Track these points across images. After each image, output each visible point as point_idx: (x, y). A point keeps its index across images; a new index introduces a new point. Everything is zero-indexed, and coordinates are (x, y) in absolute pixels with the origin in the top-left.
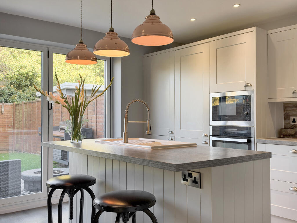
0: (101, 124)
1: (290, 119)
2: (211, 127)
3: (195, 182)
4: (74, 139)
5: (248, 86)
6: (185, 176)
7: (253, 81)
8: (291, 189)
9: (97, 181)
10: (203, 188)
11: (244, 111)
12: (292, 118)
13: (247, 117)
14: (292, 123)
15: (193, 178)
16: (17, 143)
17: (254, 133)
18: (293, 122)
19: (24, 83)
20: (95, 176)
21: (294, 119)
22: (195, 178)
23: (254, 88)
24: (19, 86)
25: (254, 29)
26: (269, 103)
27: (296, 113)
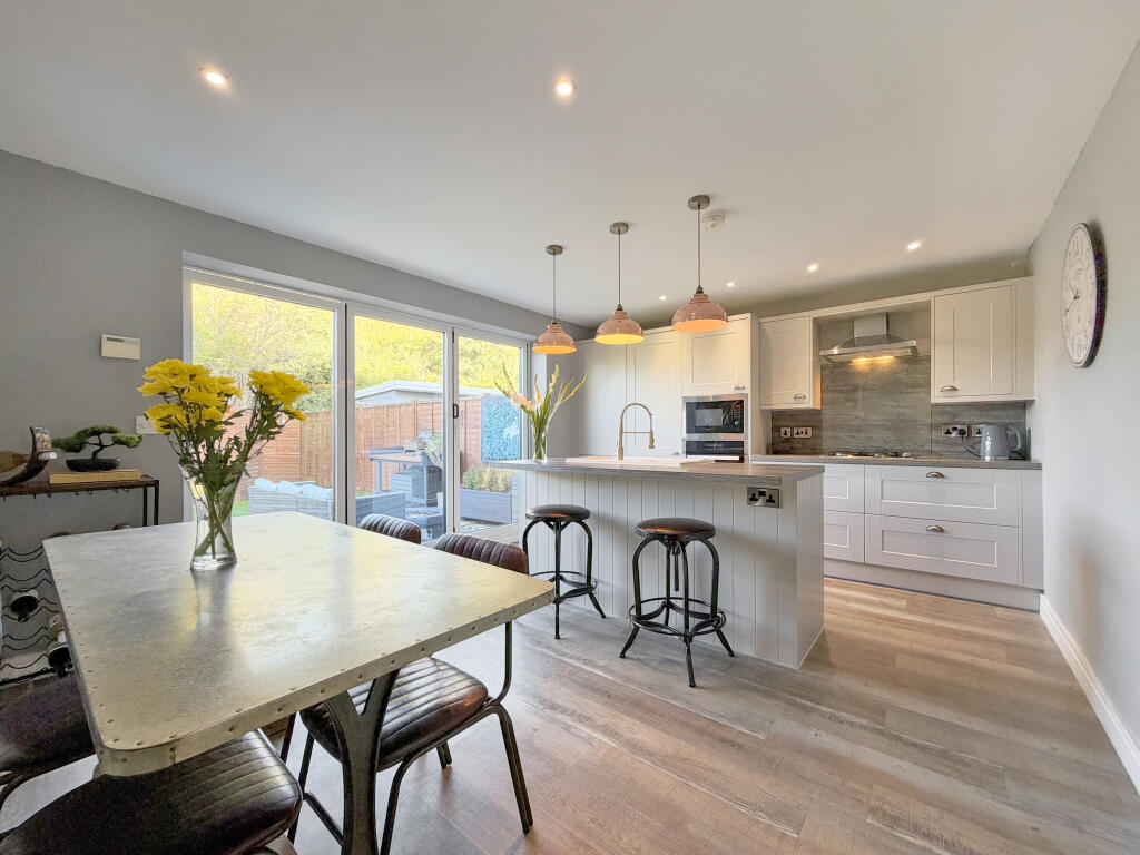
1: (779, 431)
3: (770, 500)
5: (741, 388)
6: (754, 495)
10: (779, 510)
11: (733, 420)
12: (785, 429)
13: (739, 429)
14: (783, 436)
15: (767, 497)
17: (748, 448)
18: (784, 434)
21: (786, 431)
22: (770, 496)
23: (748, 391)
25: (749, 314)
26: (761, 411)
27: (788, 423)
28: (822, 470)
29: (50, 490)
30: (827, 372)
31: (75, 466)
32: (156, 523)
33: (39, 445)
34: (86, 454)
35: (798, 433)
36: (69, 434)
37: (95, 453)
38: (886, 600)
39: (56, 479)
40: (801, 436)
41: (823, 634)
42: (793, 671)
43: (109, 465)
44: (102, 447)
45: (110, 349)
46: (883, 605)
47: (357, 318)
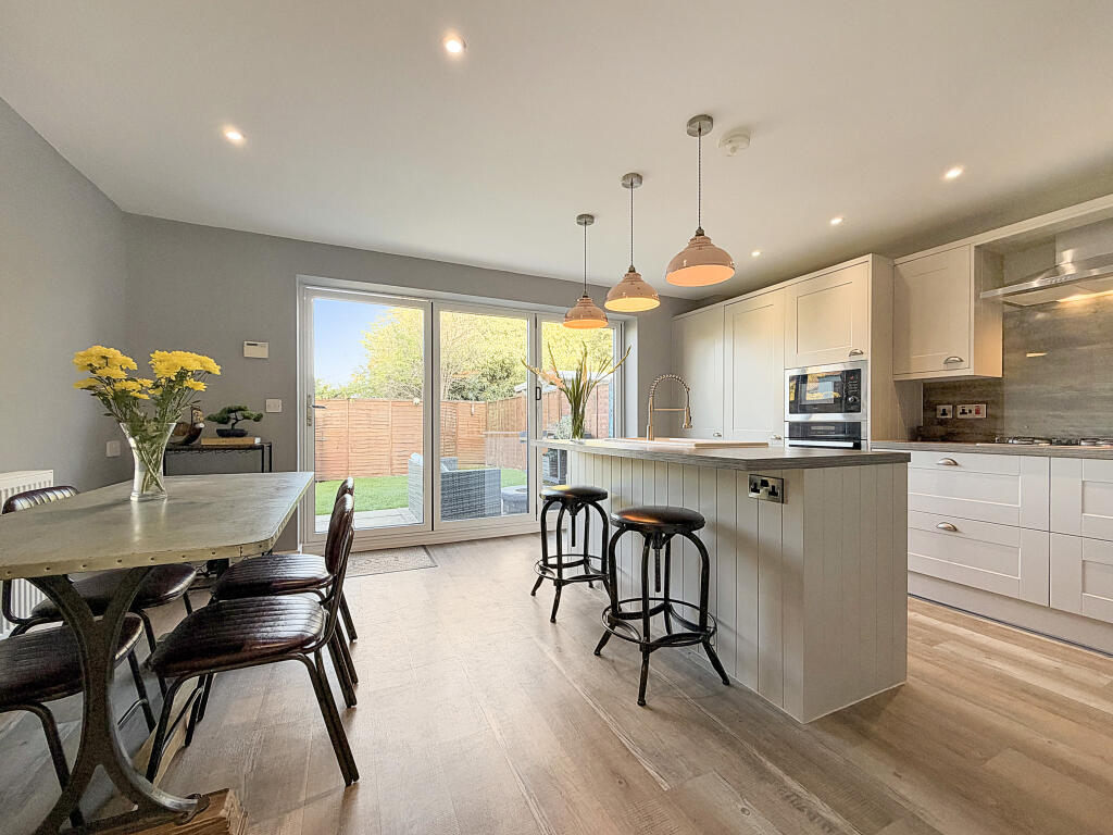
0: (604, 427)
1: (935, 410)
2: (787, 425)
3: (773, 493)
4: (574, 436)
5: (856, 354)
6: (756, 484)
7: (866, 346)
8: (941, 526)
9: (609, 495)
10: (787, 503)
11: (848, 396)
12: (942, 407)
13: (855, 407)
14: (939, 416)
15: (770, 488)
16: (491, 455)
17: (866, 431)
18: (942, 415)
19: (499, 374)
20: (606, 489)
21: (944, 410)
22: (773, 487)
23: (867, 356)
24: (493, 378)
25: (869, 257)
26: (895, 381)
27: (951, 400)
28: (907, 458)
29: (202, 449)
30: (1011, 323)
31: (222, 434)
32: (270, 471)
33: (194, 418)
34: (228, 427)
35: (963, 412)
36: (216, 412)
37: (233, 425)
38: (1069, 669)
39: (204, 442)
40: (968, 416)
41: (897, 690)
42: (795, 723)
43: (242, 434)
44: (237, 420)
45: (249, 352)
46: (1058, 675)
47: (441, 312)
